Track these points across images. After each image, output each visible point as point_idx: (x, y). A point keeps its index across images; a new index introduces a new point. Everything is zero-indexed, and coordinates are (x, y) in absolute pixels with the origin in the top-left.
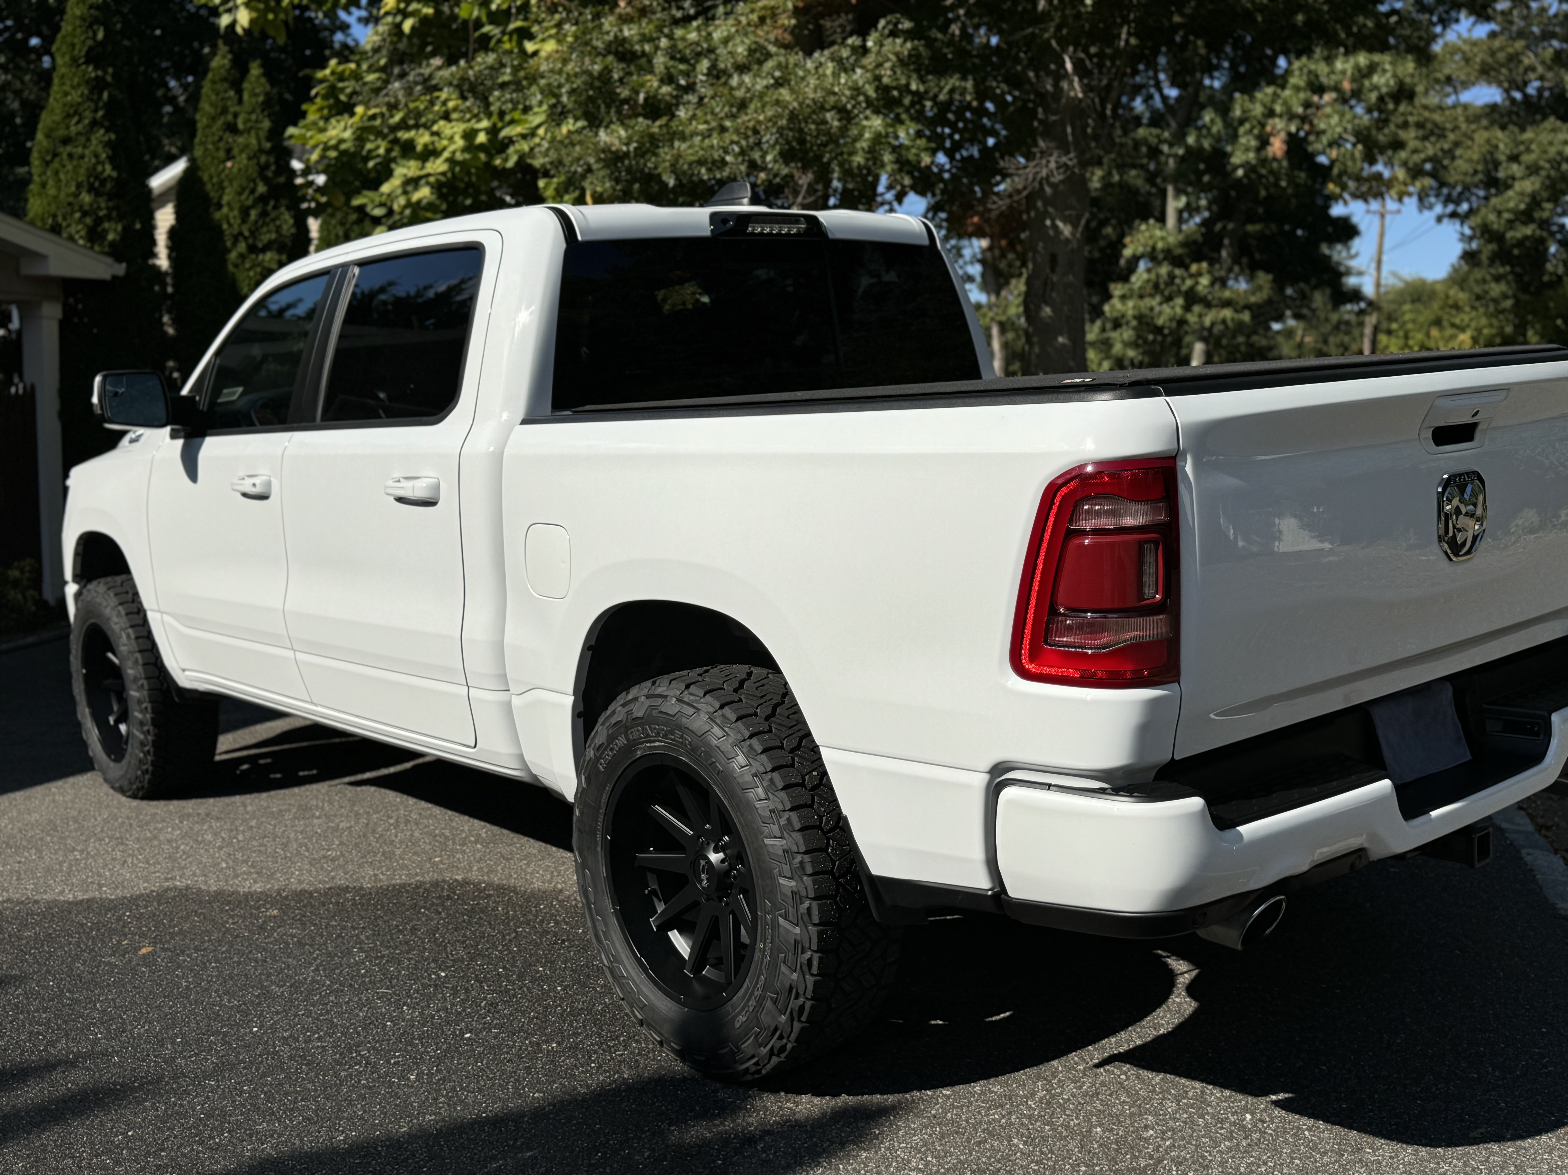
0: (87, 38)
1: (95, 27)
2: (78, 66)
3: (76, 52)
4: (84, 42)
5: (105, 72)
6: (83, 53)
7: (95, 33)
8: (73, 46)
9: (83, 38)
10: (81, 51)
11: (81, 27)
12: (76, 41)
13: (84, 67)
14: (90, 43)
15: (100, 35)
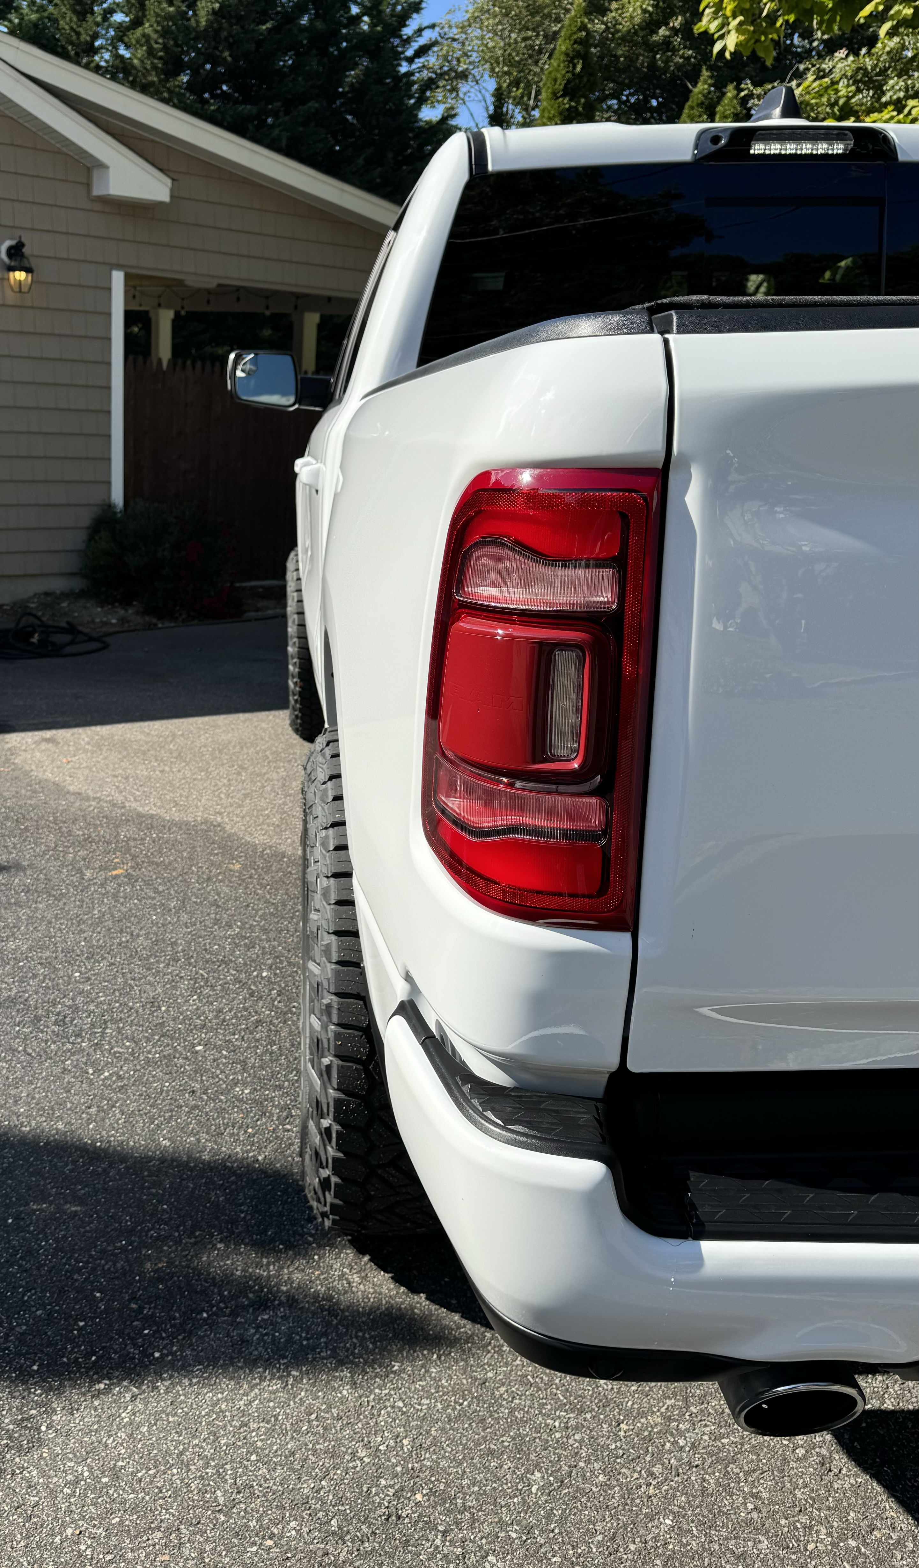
0: (568, 72)
1: (576, 61)
2: (558, 98)
3: (557, 86)
4: (564, 76)
5: (578, 103)
6: (562, 87)
7: (574, 67)
8: (555, 80)
9: (563, 72)
10: (560, 86)
11: (564, 61)
12: (559, 76)
13: (561, 99)
14: (569, 75)
15: (579, 68)
